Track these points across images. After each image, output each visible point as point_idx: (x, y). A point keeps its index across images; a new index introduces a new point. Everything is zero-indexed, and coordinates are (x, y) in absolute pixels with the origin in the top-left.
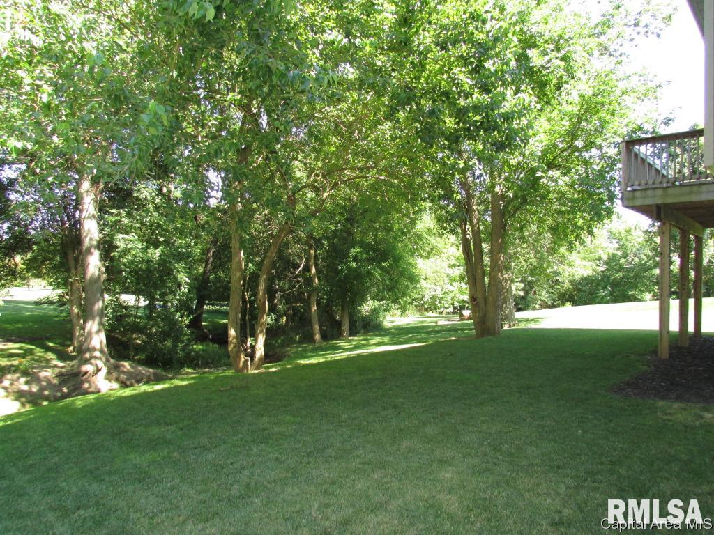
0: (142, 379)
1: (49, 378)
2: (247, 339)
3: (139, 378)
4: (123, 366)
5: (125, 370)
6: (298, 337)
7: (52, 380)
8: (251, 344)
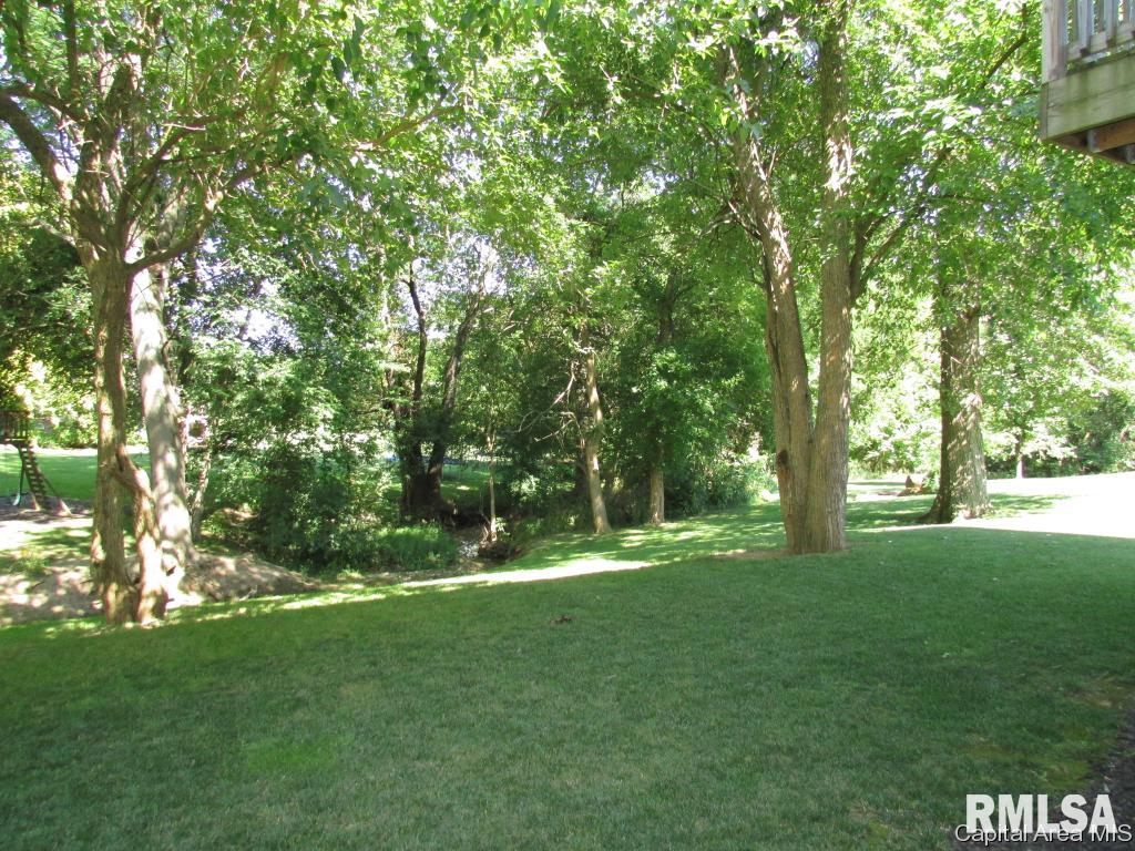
0: (249, 589)
1: (76, 583)
2: (490, 519)
3: (244, 587)
4: (222, 565)
5: (223, 572)
6: (572, 519)
7: (79, 587)
8: (497, 529)
